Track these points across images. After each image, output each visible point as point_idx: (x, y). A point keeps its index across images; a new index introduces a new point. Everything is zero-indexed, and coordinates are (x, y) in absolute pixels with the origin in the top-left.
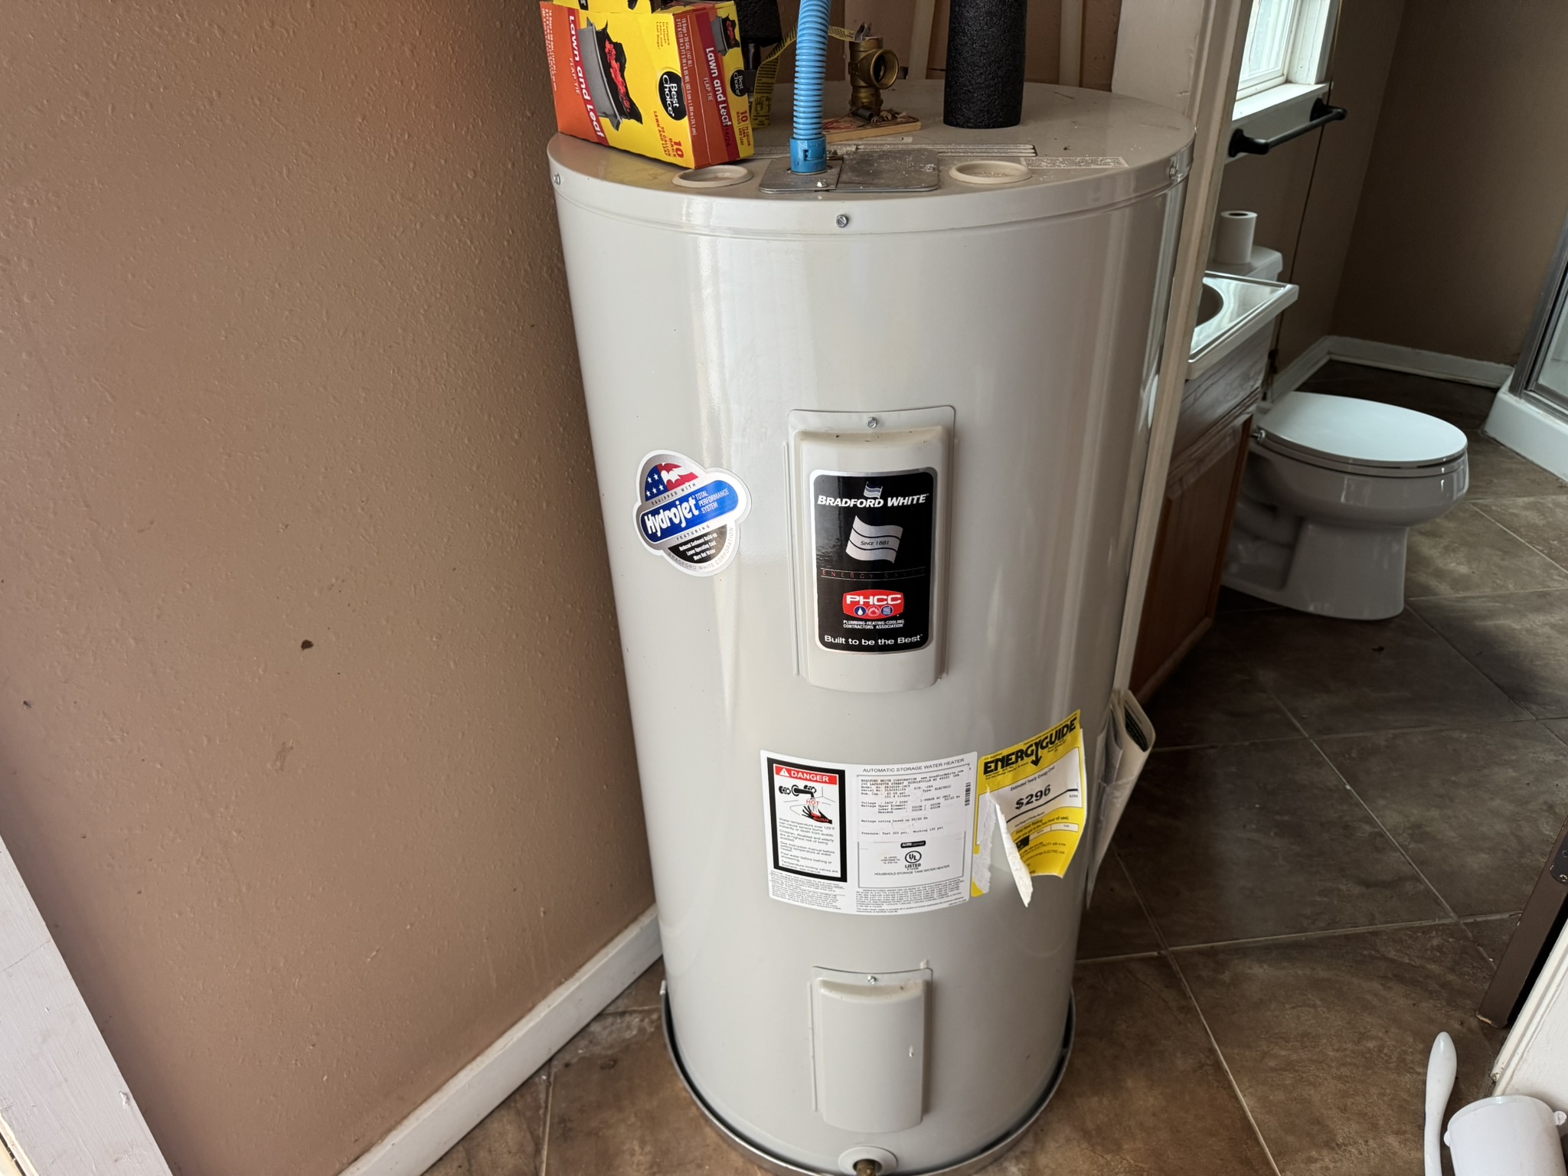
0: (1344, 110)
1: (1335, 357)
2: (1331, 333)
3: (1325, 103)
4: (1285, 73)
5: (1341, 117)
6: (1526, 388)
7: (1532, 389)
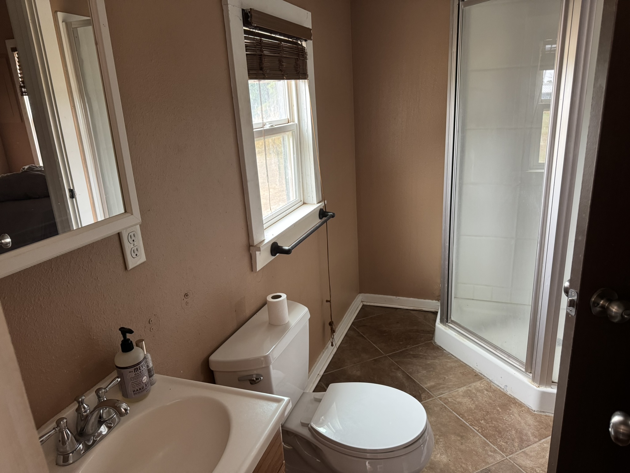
0: (334, 214)
1: (365, 303)
2: (360, 293)
3: (325, 210)
4: (302, 200)
5: (333, 216)
6: (447, 322)
7: (450, 322)
